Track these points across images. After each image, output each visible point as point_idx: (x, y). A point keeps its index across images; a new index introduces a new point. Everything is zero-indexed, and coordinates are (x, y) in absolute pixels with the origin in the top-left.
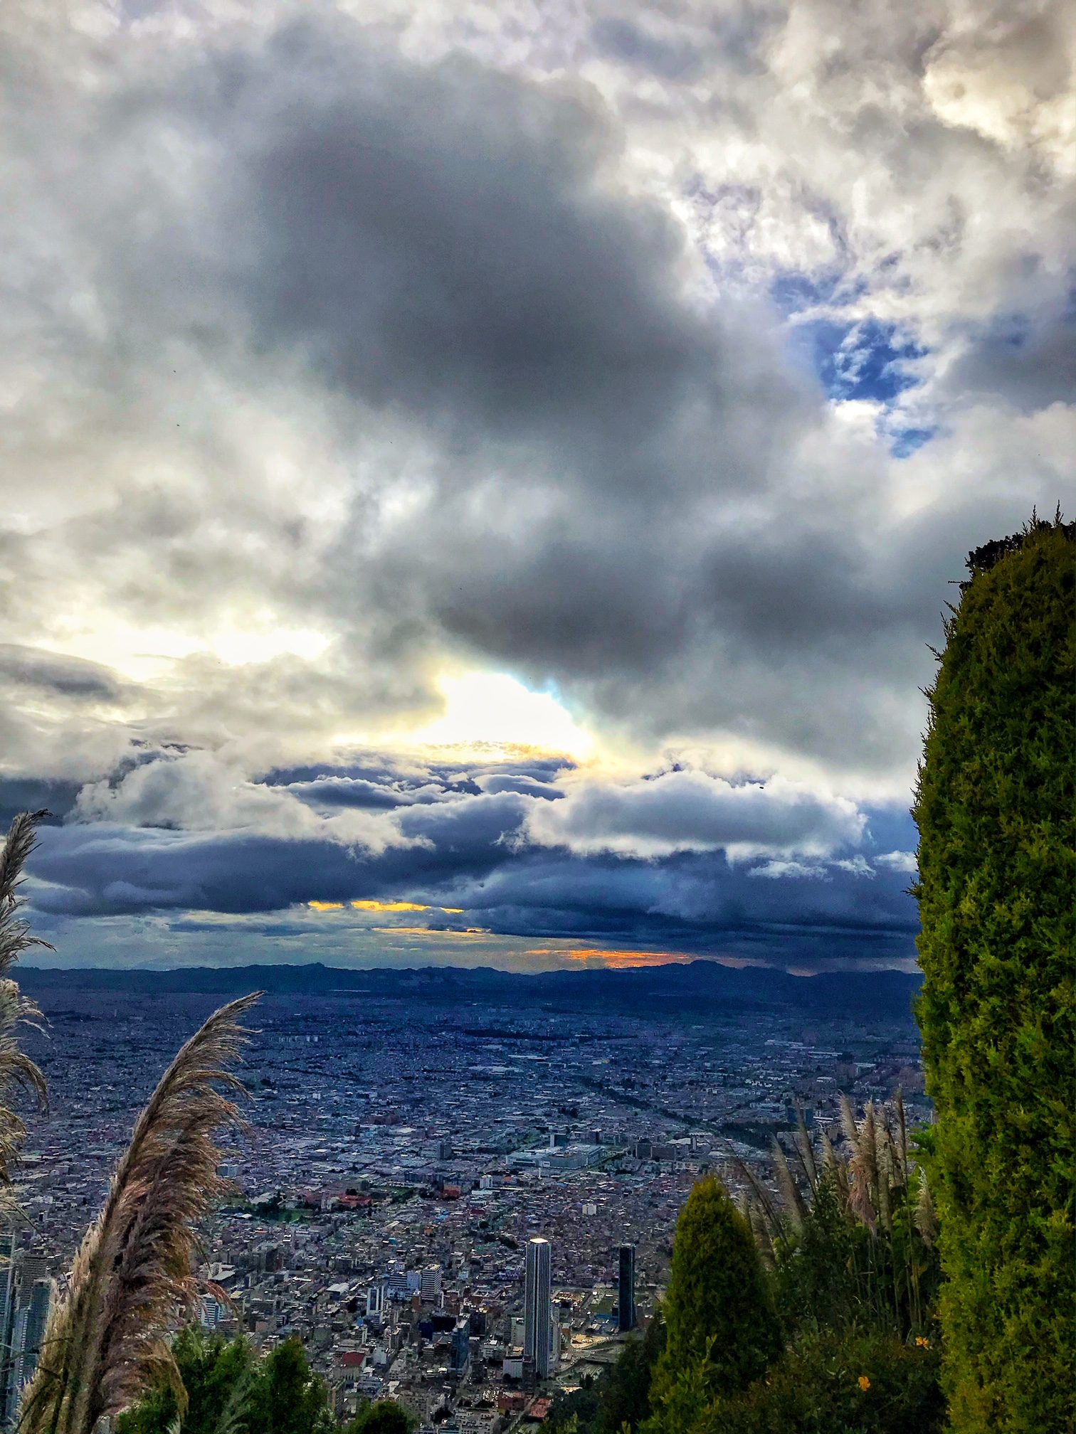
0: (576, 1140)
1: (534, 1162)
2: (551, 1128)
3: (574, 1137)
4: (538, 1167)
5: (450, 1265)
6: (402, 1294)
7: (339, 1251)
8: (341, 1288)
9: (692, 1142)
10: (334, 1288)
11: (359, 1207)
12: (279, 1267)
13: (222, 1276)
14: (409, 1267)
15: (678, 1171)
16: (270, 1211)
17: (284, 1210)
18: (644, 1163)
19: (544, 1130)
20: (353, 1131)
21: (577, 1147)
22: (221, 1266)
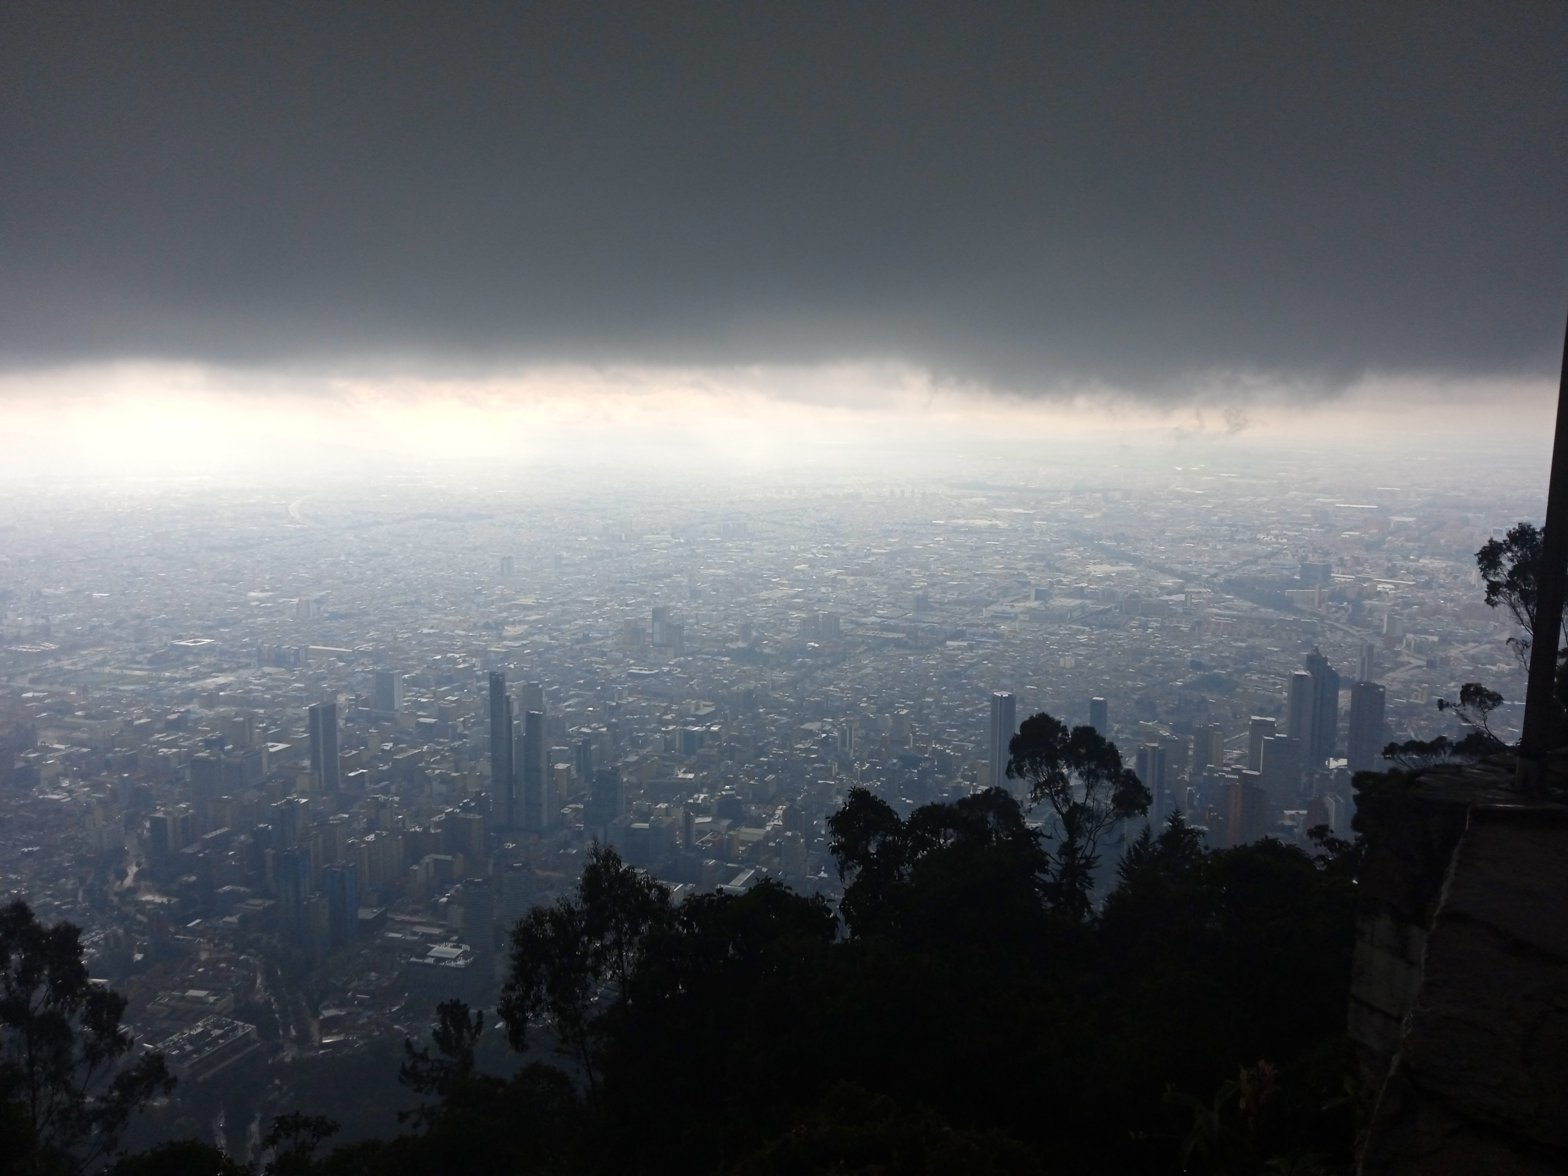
0: (1059, 594)
1: (1013, 615)
2: (1033, 582)
3: (1057, 592)
4: (1016, 619)
5: (920, 712)
6: (871, 736)
8: (814, 727)
9: (1186, 598)
10: (807, 727)
11: (833, 654)
14: (879, 712)
15: (1169, 627)
16: (749, 655)
17: (762, 654)
18: (1133, 619)
19: (1025, 584)
21: (1058, 602)
22: (701, 703)
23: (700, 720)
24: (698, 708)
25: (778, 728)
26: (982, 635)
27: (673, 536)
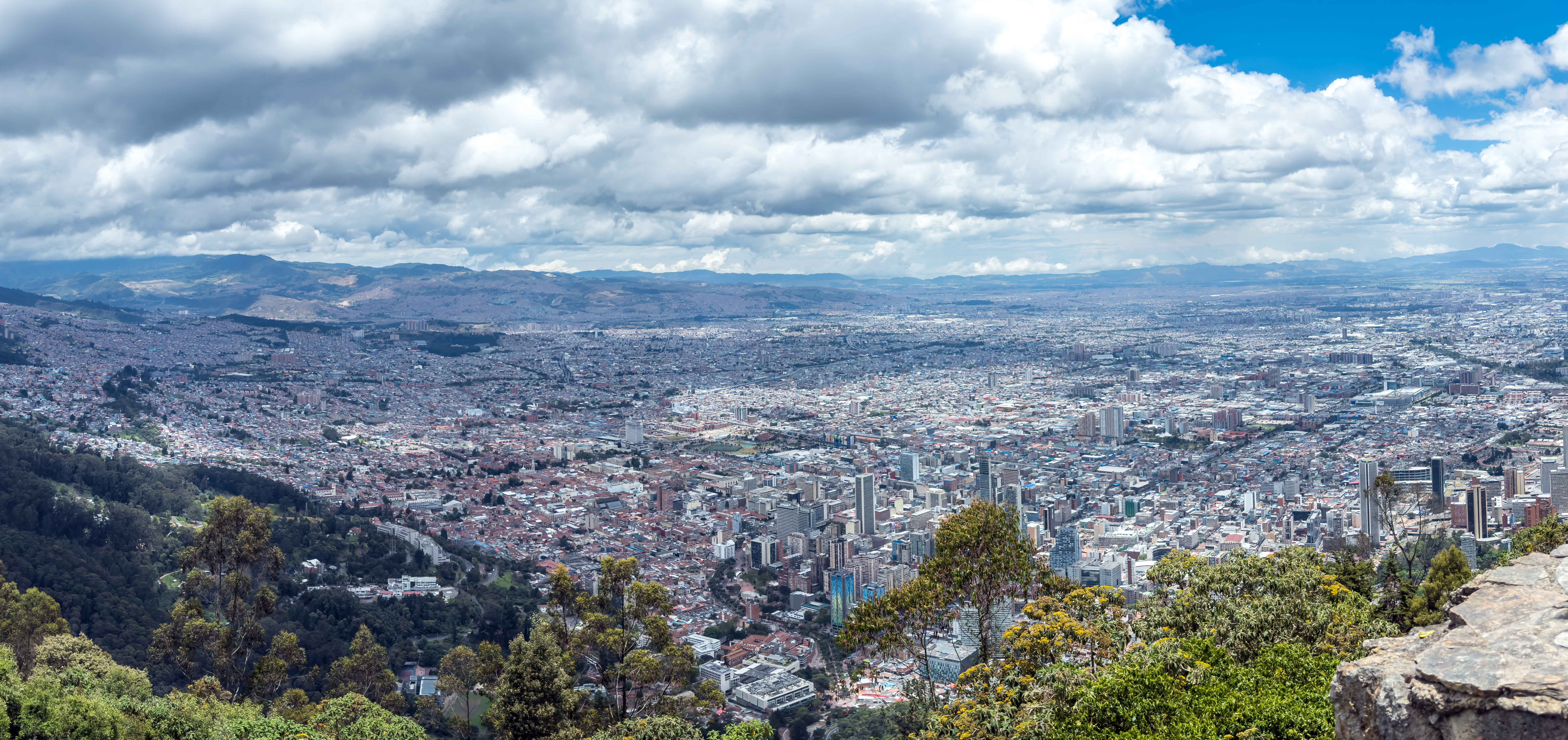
0: (1404, 384)
1: (1371, 402)
2: (1387, 378)
3: (1402, 383)
4: (1374, 405)
5: (1307, 477)
6: (1270, 497)
7: (1223, 469)
8: (1226, 493)
10: (1220, 493)
11: (1238, 439)
12: (1179, 479)
13: (1139, 485)
14: (1275, 479)
16: (1174, 442)
17: (1184, 441)
19: (1381, 379)
20: (1233, 385)
21: (1403, 391)
22: (1138, 478)
23: (1137, 491)
24: (1135, 483)
25: (1198, 496)
26: (1350, 418)
27: (1115, 356)
